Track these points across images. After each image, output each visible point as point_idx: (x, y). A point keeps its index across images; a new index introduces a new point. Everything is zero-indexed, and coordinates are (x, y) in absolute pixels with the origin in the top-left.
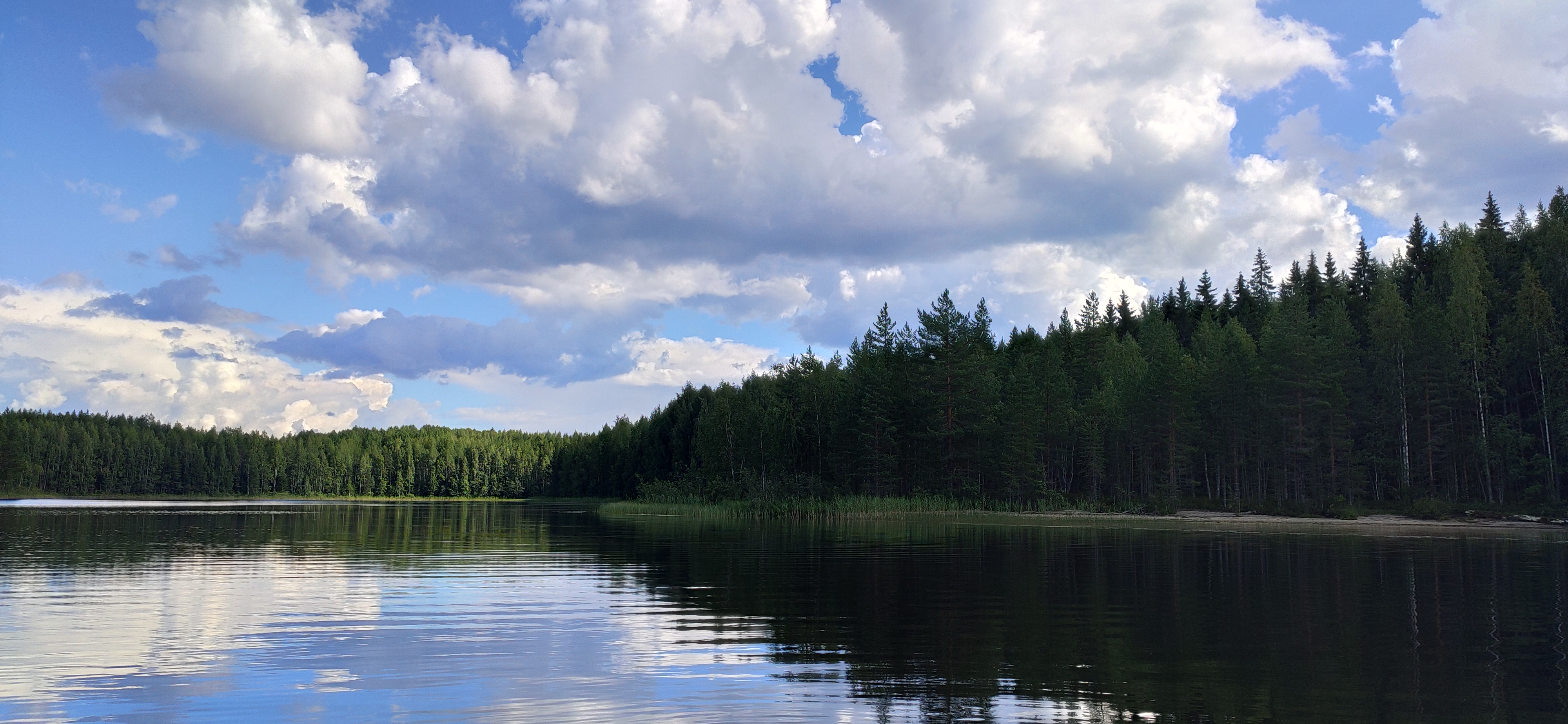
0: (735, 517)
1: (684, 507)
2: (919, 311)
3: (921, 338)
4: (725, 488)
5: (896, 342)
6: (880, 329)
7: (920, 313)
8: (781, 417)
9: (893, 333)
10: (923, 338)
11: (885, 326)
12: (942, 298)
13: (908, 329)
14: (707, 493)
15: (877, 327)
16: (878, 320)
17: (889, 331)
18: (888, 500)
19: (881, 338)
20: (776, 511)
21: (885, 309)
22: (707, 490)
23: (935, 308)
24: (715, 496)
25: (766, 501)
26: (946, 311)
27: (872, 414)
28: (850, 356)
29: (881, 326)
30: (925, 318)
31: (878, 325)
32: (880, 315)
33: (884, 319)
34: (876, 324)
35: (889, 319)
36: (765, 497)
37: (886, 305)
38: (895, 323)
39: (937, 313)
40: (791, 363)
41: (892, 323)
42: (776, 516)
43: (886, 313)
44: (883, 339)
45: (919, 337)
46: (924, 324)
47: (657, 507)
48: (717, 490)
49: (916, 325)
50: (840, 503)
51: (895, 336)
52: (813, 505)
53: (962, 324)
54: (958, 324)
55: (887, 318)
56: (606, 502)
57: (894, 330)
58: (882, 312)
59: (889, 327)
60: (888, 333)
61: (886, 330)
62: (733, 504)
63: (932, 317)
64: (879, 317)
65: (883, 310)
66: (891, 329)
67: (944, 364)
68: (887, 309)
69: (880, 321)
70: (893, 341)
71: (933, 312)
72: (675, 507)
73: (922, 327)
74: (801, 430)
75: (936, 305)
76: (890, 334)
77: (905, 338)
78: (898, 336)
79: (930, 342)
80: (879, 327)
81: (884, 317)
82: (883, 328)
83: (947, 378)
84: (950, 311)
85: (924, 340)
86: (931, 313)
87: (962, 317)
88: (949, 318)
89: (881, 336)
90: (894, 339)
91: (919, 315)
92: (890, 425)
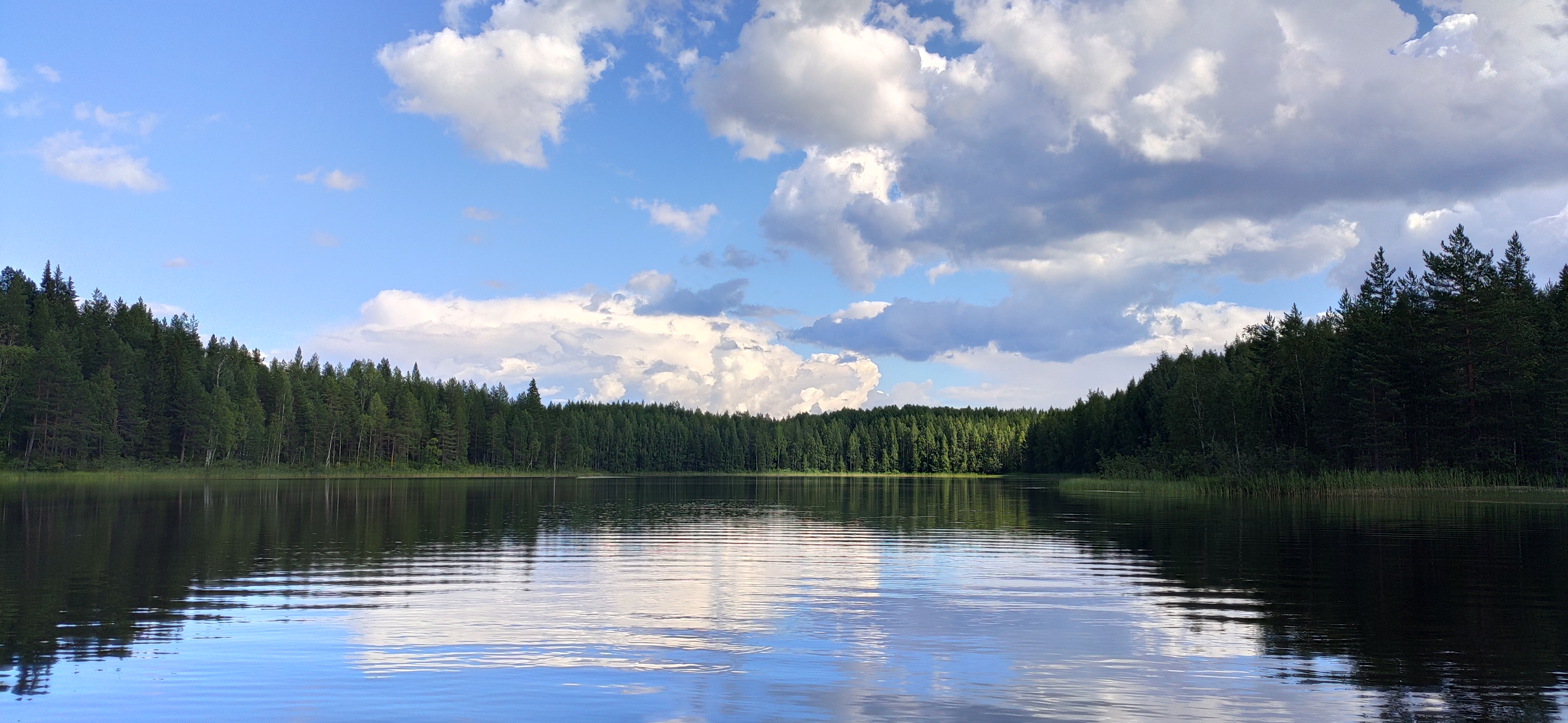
0: (1203, 495)
1: (1147, 484)
2: (1424, 253)
3: (1428, 285)
4: (1193, 462)
5: (1397, 292)
6: (1375, 278)
7: (1427, 256)
8: (1255, 384)
9: (1392, 282)
10: (1431, 284)
11: (1382, 274)
12: (1454, 236)
13: (1413, 276)
14: (1172, 468)
15: (1371, 276)
16: (1371, 268)
17: (1387, 280)
18: (1389, 475)
19: (1376, 289)
20: (1252, 489)
21: (1381, 254)
22: (1173, 465)
23: (1446, 248)
24: (1182, 471)
25: (1239, 476)
26: (1460, 250)
27: (1368, 376)
28: (1339, 311)
29: (1376, 275)
30: (1433, 261)
31: (1372, 274)
32: (1374, 262)
33: (1380, 267)
34: (1370, 273)
35: (1387, 266)
36: (1238, 473)
37: (1381, 249)
38: (1394, 270)
39: (1450, 254)
40: (1266, 323)
41: (1390, 270)
42: (1251, 493)
43: (1382, 259)
44: (1379, 289)
45: (1426, 284)
46: (1432, 268)
47: (1118, 483)
48: (1184, 465)
49: (1422, 270)
50: (1327, 477)
51: (1394, 285)
52: (1294, 481)
53: (1483, 265)
54: (1477, 265)
55: (1384, 264)
56: (1065, 478)
57: (1394, 278)
58: (1376, 258)
59: (1386, 274)
60: (1386, 282)
61: (1382, 278)
62: (1200, 479)
63: (1443, 259)
64: (1372, 264)
65: (1378, 255)
66: (1389, 276)
67: (1459, 313)
68: (1383, 254)
70: (1394, 290)
71: (1444, 253)
72: (1138, 483)
73: (1430, 271)
74: (1279, 397)
75: (1448, 244)
76: (1388, 283)
77: (1409, 286)
78: (1400, 284)
79: (1441, 289)
80: (1374, 275)
81: (1379, 264)
82: (1379, 276)
83: (1465, 329)
84: (1466, 251)
85: (1433, 287)
86: (1441, 254)
87: (1484, 256)
88: (1465, 258)
89: (1376, 286)
90: (1394, 289)
91: (1425, 257)
92: (1391, 388)
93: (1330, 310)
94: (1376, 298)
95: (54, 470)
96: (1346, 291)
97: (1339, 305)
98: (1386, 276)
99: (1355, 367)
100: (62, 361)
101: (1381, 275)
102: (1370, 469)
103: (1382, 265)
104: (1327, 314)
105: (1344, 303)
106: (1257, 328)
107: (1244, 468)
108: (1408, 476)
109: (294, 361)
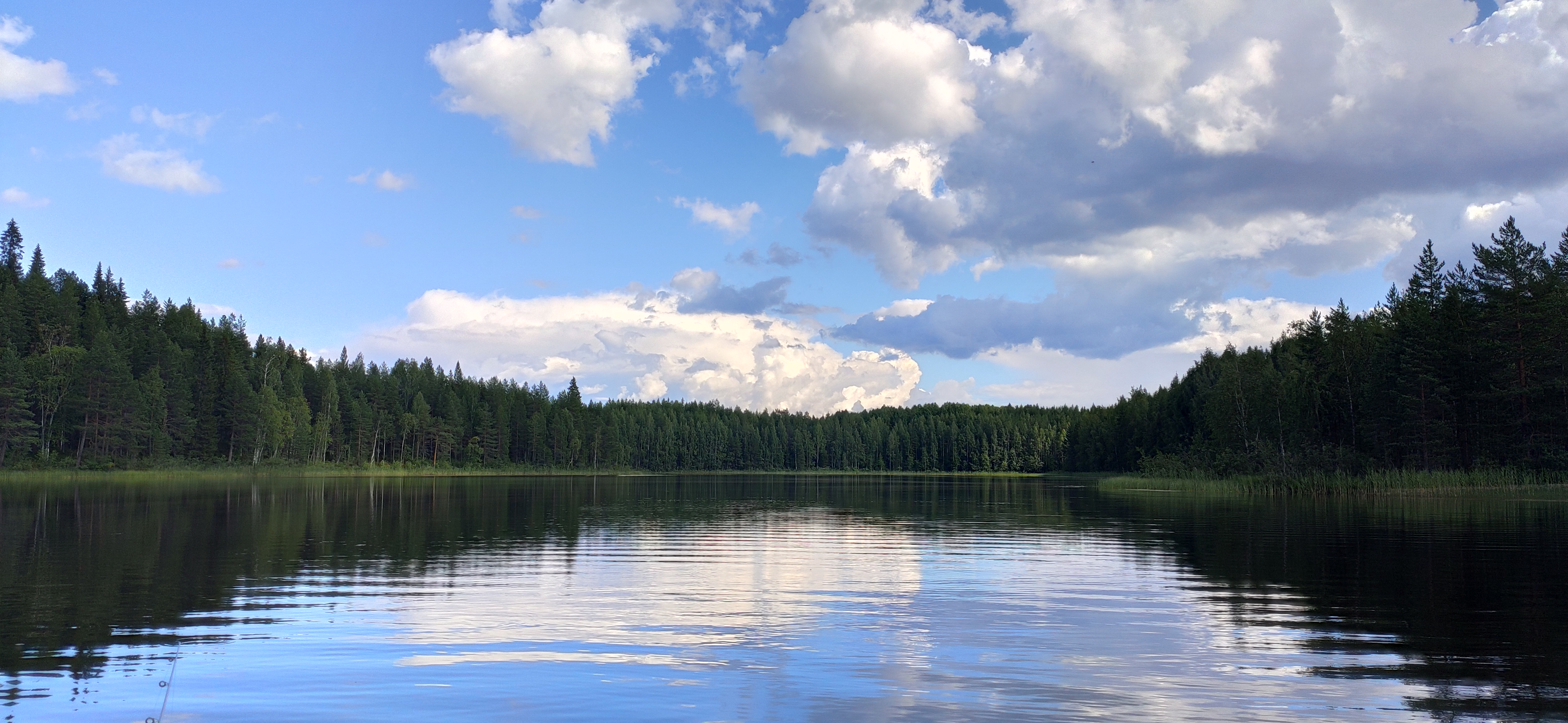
0: (1246, 494)
1: (1188, 482)
2: (1474, 245)
3: (1478, 278)
5: (1446, 286)
6: (1424, 272)
7: (1476, 249)
8: (1301, 380)
9: (1441, 276)
10: (1481, 278)
11: (1430, 267)
12: (1505, 228)
13: (1462, 270)
14: (1215, 467)
15: (1420, 270)
16: (1420, 261)
17: (1435, 274)
18: (1438, 474)
19: (1425, 282)
20: (1297, 488)
21: (1429, 247)
22: (1215, 463)
23: (1496, 241)
24: (1225, 470)
25: (1283, 475)
26: (1511, 243)
27: (1416, 372)
28: (1386, 306)
29: (1425, 268)
30: (1482, 254)
31: (1421, 267)
32: (1423, 255)
33: (1428, 261)
34: (1418, 266)
35: (1436, 260)
36: (1283, 471)
37: (1430, 242)
38: (1444, 263)
39: (1500, 247)
40: (1312, 318)
41: (1439, 264)
42: (1296, 492)
43: (1431, 252)
44: (1428, 283)
45: (1476, 278)
46: (1482, 261)
47: (1158, 481)
48: (1226, 464)
49: (1471, 262)
50: (1374, 477)
51: (1444, 279)
52: (1341, 481)
53: (1535, 257)
54: (1529, 258)
55: (1432, 258)
56: (1106, 477)
57: (1443, 271)
58: (1425, 251)
59: (1435, 268)
60: (1435, 276)
61: (1431, 272)
62: (1243, 478)
63: (1493, 252)
64: (1421, 258)
65: (1426, 248)
66: (1438, 270)
67: (1509, 306)
68: (1432, 248)
69: (1423, 262)
70: (1443, 284)
71: (1495, 246)
72: (1179, 482)
73: (1480, 265)
74: (1326, 394)
75: (1498, 236)
76: (1437, 277)
77: (1459, 280)
78: (1449, 278)
79: (1491, 282)
80: (1422, 269)
81: (1428, 257)
82: (1428, 270)
83: (1516, 323)
84: (1517, 243)
85: (1483, 281)
86: (1491, 247)
87: (1536, 249)
88: (1517, 251)
89: (1425, 280)
90: (1443, 282)
91: (1474, 250)
92: (1440, 384)
93: (1378, 305)
94: (1425, 292)
95: (105, 469)
96: (1394, 285)
97: (1387, 300)
98: (1435, 270)
99: (1403, 363)
100: (112, 361)
101: (1430, 269)
102: (1419, 468)
103: (1430, 259)
104: (1375, 309)
105: (1391, 297)
106: (1302, 323)
107: (1289, 467)
108: (1457, 475)
109: (339, 360)
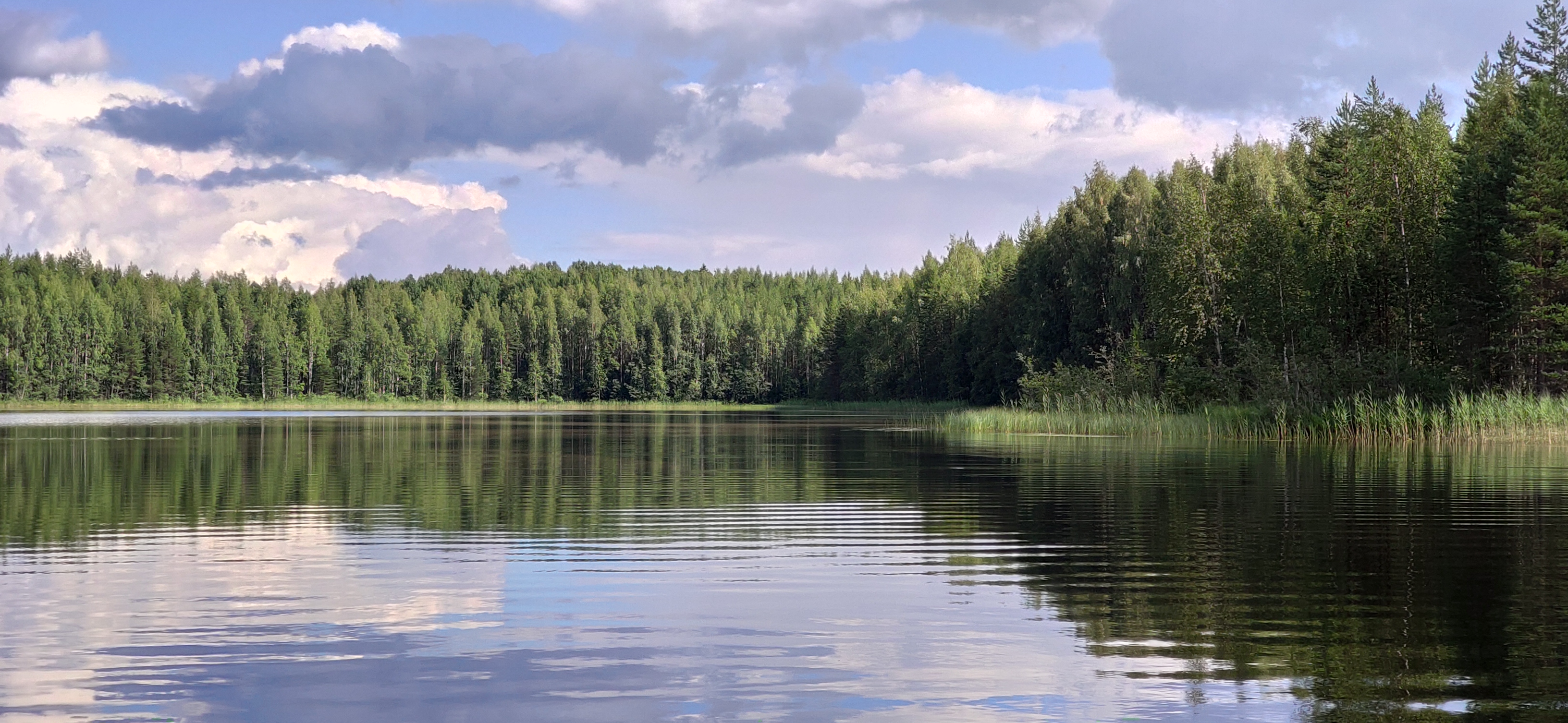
4: (1204, 379)
40: (1340, 115)
44: (1549, 57)
47: (1064, 418)
48: (1189, 383)
50: (1463, 406)
52: (1403, 413)
61: (1556, 35)
62: (1223, 409)
69: (1543, 17)
72: (1106, 419)
74: (1367, 255)
80: (1541, 29)
81: (1550, 9)
82: (1549, 32)
89: (1544, 50)
94: (1545, 72)
97: (1473, 84)
98: (1562, 31)
101: (1553, 29)
102: (1536, 391)
103: (1555, 11)
105: (1481, 80)
106: (1318, 123)
